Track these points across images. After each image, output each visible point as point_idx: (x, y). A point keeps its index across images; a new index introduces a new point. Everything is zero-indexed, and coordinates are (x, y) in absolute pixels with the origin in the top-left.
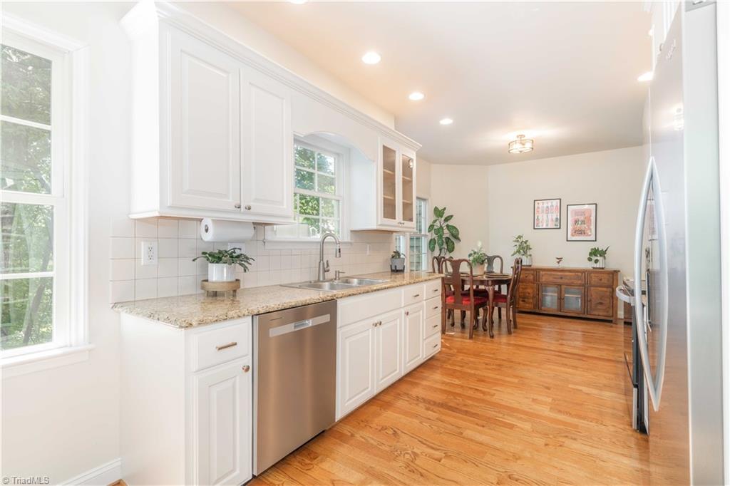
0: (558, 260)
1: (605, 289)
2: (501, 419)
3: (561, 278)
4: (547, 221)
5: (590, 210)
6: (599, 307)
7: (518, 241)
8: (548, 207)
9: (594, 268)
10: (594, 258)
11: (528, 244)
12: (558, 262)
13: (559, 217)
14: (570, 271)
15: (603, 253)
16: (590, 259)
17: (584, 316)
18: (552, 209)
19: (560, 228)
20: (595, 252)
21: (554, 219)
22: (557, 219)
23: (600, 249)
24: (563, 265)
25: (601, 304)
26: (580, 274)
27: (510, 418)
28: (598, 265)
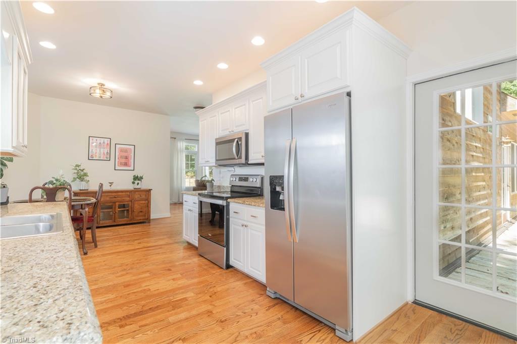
0: (110, 184)
1: (144, 202)
2: (174, 300)
3: (115, 197)
4: (100, 154)
5: (130, 149)
6: (141, 214)
7: (76, 169)
8: (100, 143)
9: (135, 189)
10: (136, 182)
11: (85, 171)
12: (110, 186)
13: (109, 152)
14: (122, 192)
15: (140, 179)
16: (133, 183)
17: (131, 222)
18: (104, 146)
19: (110, 160)
20: (136, 178)
21: (105, 153)
22: (108, 153)
23: (139, 176)
24: (114, 188)
25: (141, 212)
26: (129, 193)
27: (179, 296)
28: (138, 187)
